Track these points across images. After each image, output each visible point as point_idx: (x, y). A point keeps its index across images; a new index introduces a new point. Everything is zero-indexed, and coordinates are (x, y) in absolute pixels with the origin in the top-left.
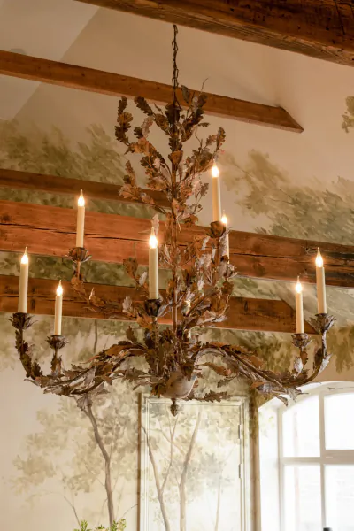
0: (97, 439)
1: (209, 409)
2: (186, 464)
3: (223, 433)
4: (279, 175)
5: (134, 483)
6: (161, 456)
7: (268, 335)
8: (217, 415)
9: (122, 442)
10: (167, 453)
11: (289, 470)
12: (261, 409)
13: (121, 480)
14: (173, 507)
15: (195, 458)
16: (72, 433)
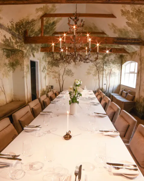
0: (97, 69)
1: (115, 65)
2: (110, 73)
3: (116, 69)
4: (116, 27)
5: (102, 75)
6: (107, 72)
7: (123, 54)
8: (116, 66)
9: (101, 70)
10: (107, 71)
11: (126, 74)
12: (123, 65)
13: (101, 75)
14: (108, 79)
15: (112, 72)
16: (94, 68)
